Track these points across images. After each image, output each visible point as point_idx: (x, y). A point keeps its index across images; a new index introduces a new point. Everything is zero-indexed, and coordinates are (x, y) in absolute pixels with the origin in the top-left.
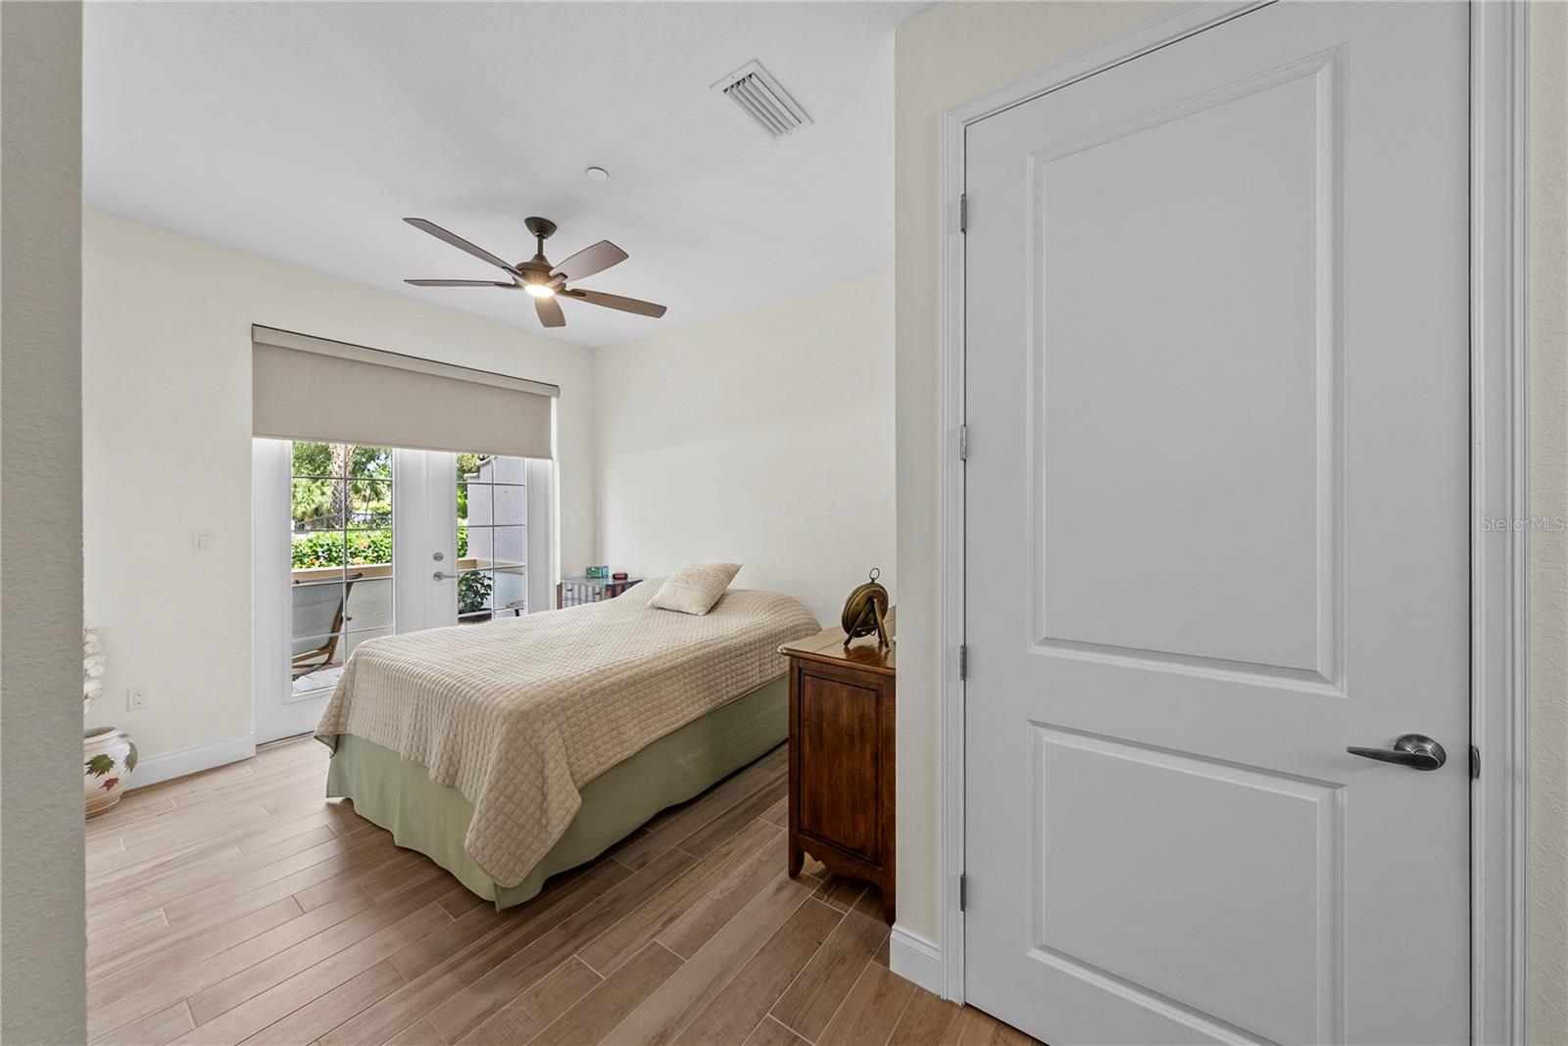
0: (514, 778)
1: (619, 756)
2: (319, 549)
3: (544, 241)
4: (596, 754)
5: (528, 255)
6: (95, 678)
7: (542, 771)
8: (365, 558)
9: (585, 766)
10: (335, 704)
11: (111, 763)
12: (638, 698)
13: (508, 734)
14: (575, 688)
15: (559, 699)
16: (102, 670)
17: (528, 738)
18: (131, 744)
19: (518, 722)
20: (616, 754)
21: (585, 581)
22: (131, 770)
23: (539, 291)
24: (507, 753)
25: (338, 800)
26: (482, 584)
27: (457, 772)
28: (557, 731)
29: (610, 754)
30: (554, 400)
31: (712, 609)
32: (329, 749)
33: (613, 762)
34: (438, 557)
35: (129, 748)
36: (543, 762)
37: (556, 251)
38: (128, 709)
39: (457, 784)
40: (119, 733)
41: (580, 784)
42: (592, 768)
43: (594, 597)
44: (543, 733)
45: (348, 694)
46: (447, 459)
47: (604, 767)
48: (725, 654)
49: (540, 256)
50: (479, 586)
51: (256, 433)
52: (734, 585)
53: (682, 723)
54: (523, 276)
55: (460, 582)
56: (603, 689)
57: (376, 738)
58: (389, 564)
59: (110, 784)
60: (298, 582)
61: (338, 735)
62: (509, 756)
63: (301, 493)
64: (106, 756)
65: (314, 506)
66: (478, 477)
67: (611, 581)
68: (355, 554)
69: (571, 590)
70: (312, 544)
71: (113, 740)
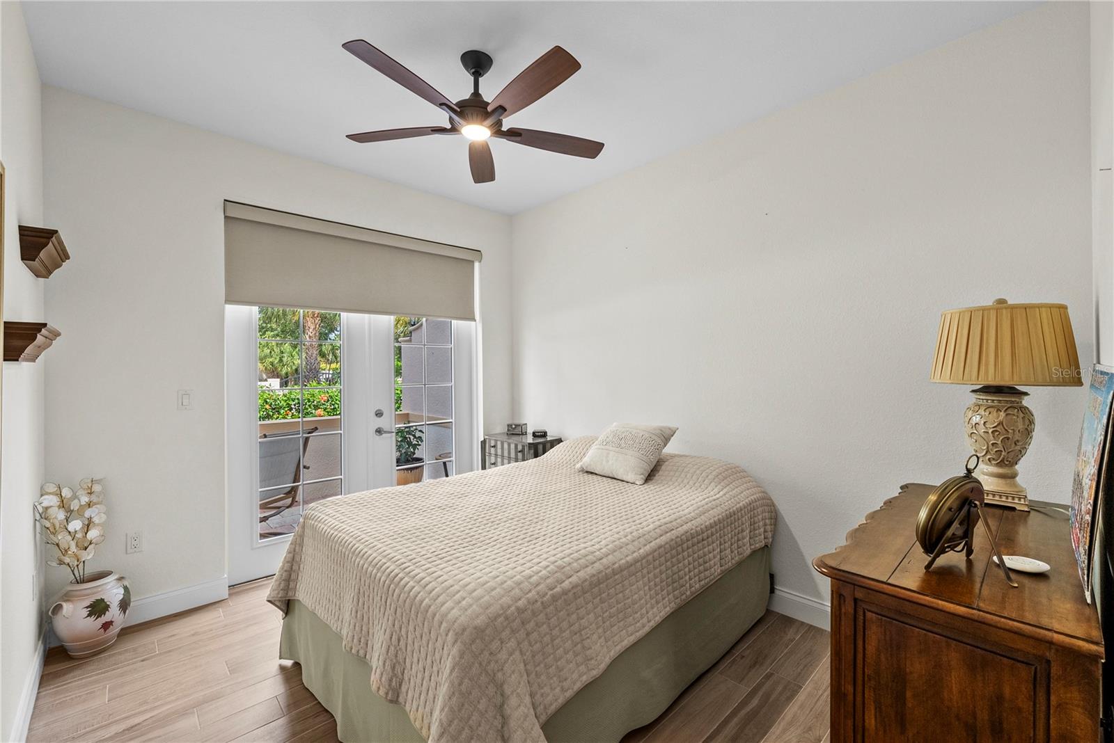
0: (469, 718)
1: (584, 678)
2: (291, 403)
3: (480, 79)
4: (559, 677)
5: (466, 93)
6: (98, 525)
7: (502, 706)
8: (325, 409)
9: (548, 695)
10: (285, 568)
11: (107, 607)
12: (602, 601)
13: (461, 657)
14: (533, 592)
15: (518, 609)
16: (104, 517)
17: (484, 664)
18: (126, 588)
19: (473, 641)
20: (580, 676)
21: (505, 438)
22: (125, 613)
23: (476, 132)
24: (460, 684)
25: (288, 663)
26: (414, 436)
27: (400, 685)
28: (517, 653)
29: (575, 676)
30: (477, 265)
31: (649, 477)
32: (281, 613)
33: (578, 686)
34: (379, 414)
35: (122, 591)
36: (502, 695)
37: (491, 88)
38: (127, 553)
39: (401, 699)
40: (116, 577)
41: (543, 718)
42: (556, 697)
43: (516, 455)
44: (503, 656)
45: (297, 559)
46: (387, 321)
47: (569, 694)
48: (688, 540)
49: (476, 93)
50: (412, 437)
51: (229, 300)
52: (669, 449)
53: (647, 629)
54: (461, 114)
55: (397, 433)
56: (565, 592)
57: (321, 613)
58: (339, 417)
59: (106, 626)
60: (265, 436)
61: (289, 600)
62: (463, 688)
63: (286, 358)
64: (102, 600)
65: (294, 368)
66: (410, 341)
67: (530, 439)
68: (317, 406)
69: (494, 447)
70: (286, 398)
71: (111, 584)
